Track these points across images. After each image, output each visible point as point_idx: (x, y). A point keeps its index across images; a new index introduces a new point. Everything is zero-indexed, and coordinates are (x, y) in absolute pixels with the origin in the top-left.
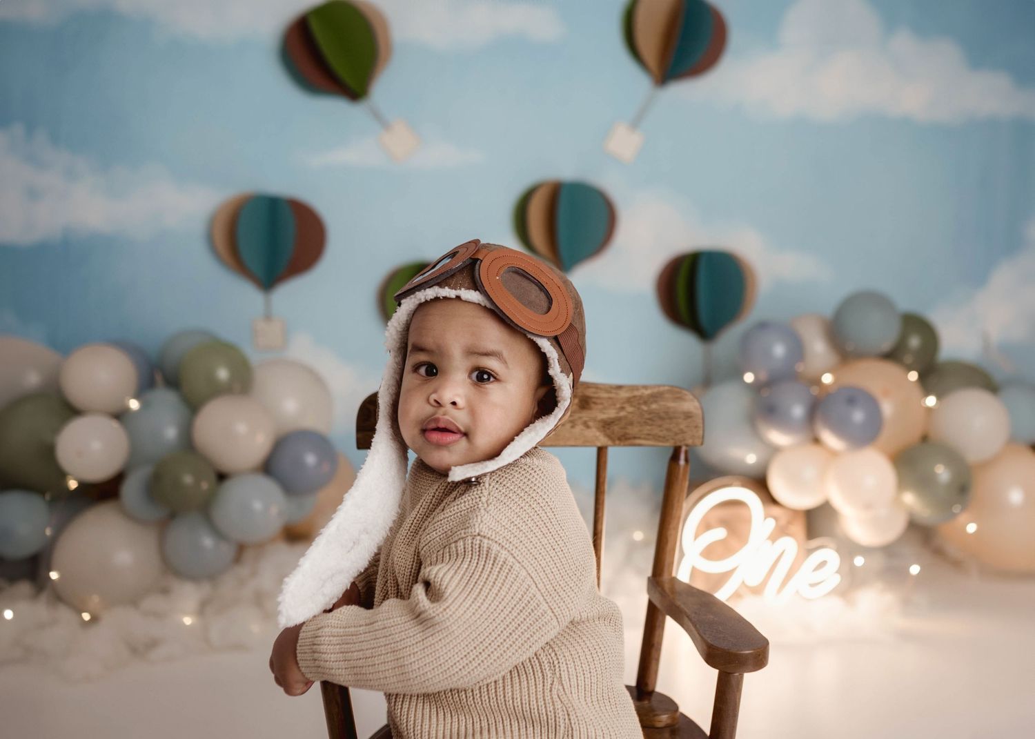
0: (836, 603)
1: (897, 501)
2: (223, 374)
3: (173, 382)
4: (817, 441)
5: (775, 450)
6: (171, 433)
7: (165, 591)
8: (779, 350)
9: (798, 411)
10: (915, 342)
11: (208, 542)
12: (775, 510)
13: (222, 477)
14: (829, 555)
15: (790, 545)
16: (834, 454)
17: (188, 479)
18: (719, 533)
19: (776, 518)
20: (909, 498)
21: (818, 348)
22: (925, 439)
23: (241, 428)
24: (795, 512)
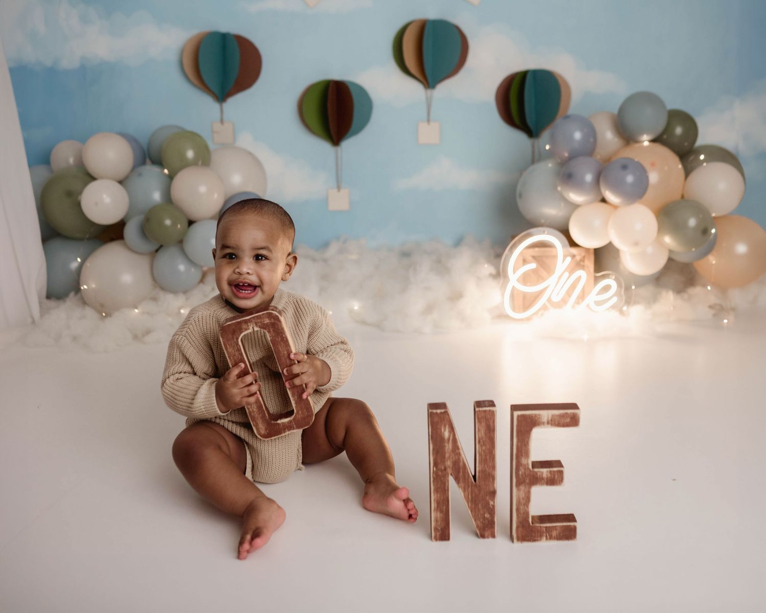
0: (615, 314)
1: (658, 241)
2: (190, 154)
3: (158, 162)
4: (604, 200)
5: (575, 206)
6: (157, 196)
7: (155, 299)
8: (578, 135)
9: (589, 178)
10: (679, 130)
11: (182, 268)
12: (574, 251)
13: (191, 223)
14: (611, 282)
15: (584, 275)
16: (615, 207)
17: (168, 222)
18: (533, 266)
19: (573, 256)
20: (668, 240)
21: (608, 136)
22: (683, 197)
23: (203, 189)
24: (587, 250)
